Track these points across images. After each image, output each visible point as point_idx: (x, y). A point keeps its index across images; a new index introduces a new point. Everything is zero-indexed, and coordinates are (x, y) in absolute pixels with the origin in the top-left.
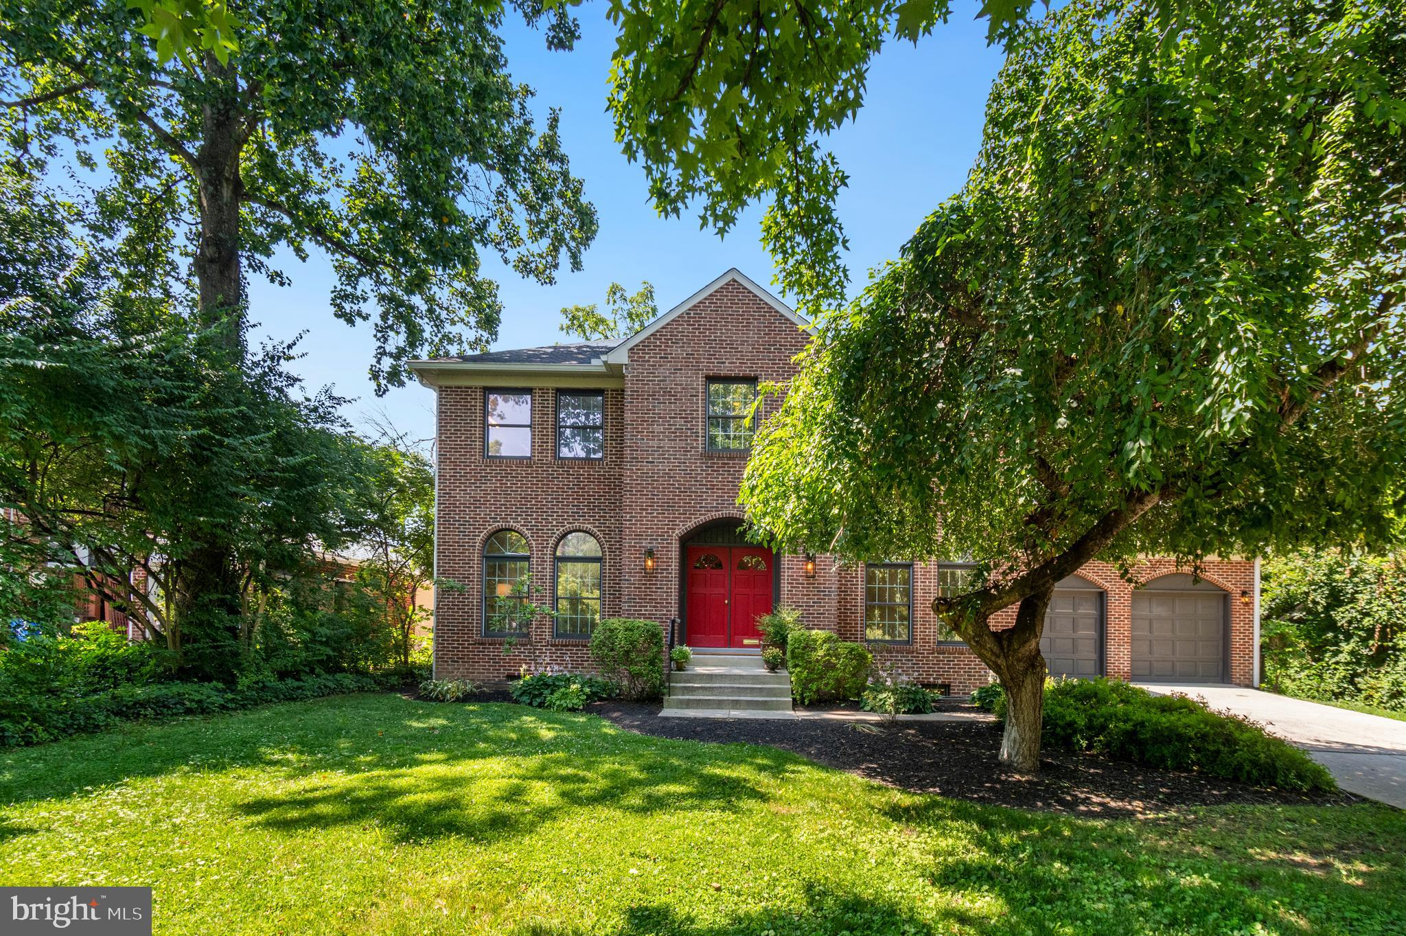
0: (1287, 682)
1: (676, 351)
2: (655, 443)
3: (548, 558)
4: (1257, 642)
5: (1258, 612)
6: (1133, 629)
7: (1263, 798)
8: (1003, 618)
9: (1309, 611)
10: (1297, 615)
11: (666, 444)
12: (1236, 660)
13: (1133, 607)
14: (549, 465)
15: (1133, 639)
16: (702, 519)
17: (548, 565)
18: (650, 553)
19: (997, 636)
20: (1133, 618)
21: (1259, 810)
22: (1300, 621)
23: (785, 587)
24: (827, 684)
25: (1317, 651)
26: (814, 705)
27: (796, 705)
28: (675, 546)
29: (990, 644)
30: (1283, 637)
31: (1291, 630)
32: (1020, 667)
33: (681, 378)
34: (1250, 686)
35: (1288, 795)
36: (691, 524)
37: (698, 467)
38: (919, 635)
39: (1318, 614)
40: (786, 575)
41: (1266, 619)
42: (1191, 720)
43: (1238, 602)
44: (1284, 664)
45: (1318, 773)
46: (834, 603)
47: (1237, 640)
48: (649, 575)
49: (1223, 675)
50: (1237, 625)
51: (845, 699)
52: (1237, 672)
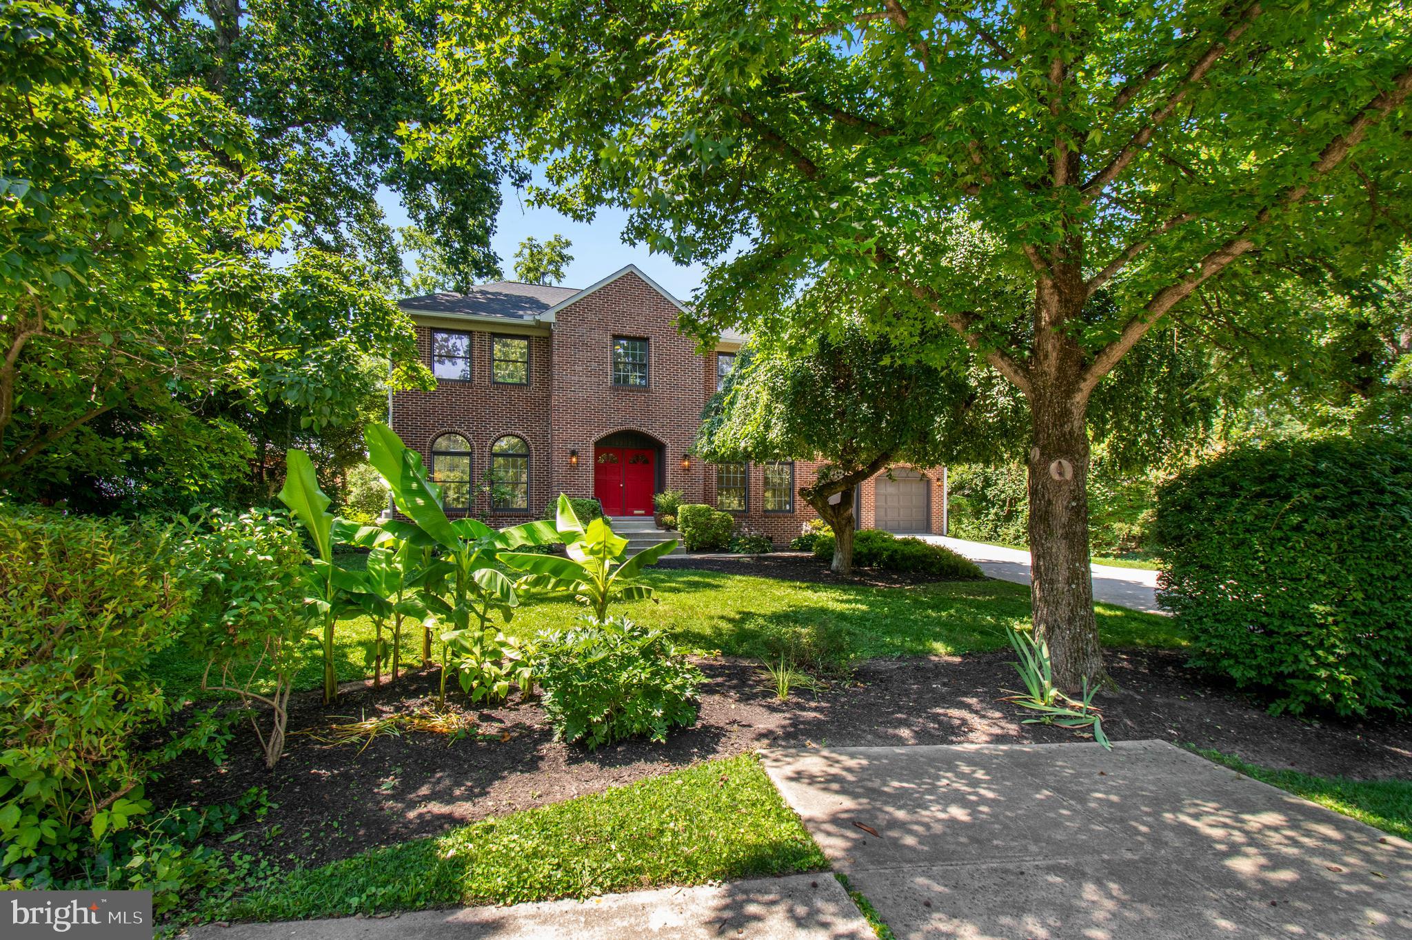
0: (962, 533)
1: (590, 316)
2: (577, 378)
3: (486, 454)
4: (946, 507)
5: (946, 490)
6: (876, 501)
7: (955, 580)
8: (835, 499)
9: (973, 490)
10: (967, 492)
11: (584, 379)
12: (934, 519)
13: (876, 488)
14: (487, 387)
15: (876, 507)
16: (611, 431)
17: (486, 460)
18: (573, 453)
19: (833, 507)
20: (876, 494)
21: (953, 583)
22: (968, 496)
23: (669, 477)
24: (708, 537)
25: (977, 514)
26: (699, 551)
27: (691, 550)
28: (592, 448)
29: (830, 511)
30: (959, 505)
31: (964, 501)
32: (844, 522)
33: (596, 335)
34: (942, 535)
35: (962, 579)
36: (603, 434)
37: (608, 395)
38: (752, 507)
39: (976, 491)
40: (669, 469)
41: (950, 494)
42: (919, 548)
43: (935, 485)
44: (960, 522)
45: (976, 569)
46: (702, 487)
47: (934, 507)
48: (574, 468)
49: (928, 530)
50: (935, 499)
51: (717, 546)
52: (934, 526)
